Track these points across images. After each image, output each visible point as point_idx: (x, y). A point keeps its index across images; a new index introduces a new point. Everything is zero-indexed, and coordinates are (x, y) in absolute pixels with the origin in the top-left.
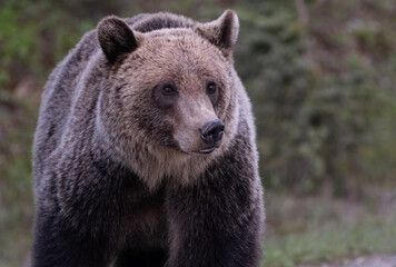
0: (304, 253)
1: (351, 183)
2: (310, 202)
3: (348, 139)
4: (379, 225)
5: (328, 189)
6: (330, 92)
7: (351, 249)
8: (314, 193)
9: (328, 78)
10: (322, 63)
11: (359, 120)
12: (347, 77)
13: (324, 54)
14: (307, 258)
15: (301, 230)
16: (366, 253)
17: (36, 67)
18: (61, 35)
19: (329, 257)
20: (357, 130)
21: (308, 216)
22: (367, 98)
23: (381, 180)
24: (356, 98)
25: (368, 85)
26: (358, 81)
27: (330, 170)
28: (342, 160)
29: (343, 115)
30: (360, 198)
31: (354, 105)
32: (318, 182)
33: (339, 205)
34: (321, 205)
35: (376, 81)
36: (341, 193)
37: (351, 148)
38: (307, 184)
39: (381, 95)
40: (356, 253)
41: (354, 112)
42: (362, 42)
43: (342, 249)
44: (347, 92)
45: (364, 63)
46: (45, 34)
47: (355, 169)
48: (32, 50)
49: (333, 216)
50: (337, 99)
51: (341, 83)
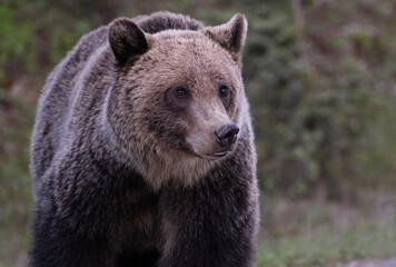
0: (297, 257)
1: (345, 187)
2: (303, 206)
3: (342, 143)
4: (372, 229)
5: (322, 192)
6: (326, 95)
7: (344, 253)
8: (308, 196)
9: (324, 81)
10: (318, 67)
11: (354, 124)
12: (343, 81)
13: (319, 57)
14: (300, 261)
15: (294, 233)
16: (359, 257)
17: (32, 66)
18: (57, 35)
19: (322, 260)
21: (301, 220)
22: (363, 102)
23: (375, 185)
24: (351, 101)
25: (363, 90)
26: (354, 85)
27: (324, 174)
28: (336, 164)
29: (338, 119)
30: (354, 202)
31: (349, 109)
32: (312, 185)
33: (333, 209)
34: (315, 208)
35: (372, 85)
36: (334, 197)
37: (345, 152)
38: (301, 187)
39: (377, 100)
40: (349, 257)
41: (349, 116)
42: (358, 46)
43: (335, 253)
44: (342, 96)
45: (360, 67)
46: (42, 33)
47: (349, 173)
48: (28, 49)
49: (326, 220)
50: (332, 103)
51: (336, 87)
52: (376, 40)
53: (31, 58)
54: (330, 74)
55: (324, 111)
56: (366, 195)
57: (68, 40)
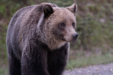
0: (76, 65)
1: (88, 46)
2: (77, 51)
3: (87, 35)
4: (95, 57)
5: (82, 48)
6: (82, 22)
7: (88, 64)
8: (78, 49)
9: (82, 19)
10: (80, 15)
11: (90, 30)
12: (87, 18)
13: (80, 12)
14: (76, 66)
15: (75, 59)
16: (92, 65)
17: (5, 16)
18: (11, 8)
19: (82, 66)
20: (89, 32)
21: (77, 55)
22: (92, 24)
23: (96, 45)
24: (89, 24)
25: (92, 21)
26: (89, 19)
27: (82, 43)
28: (85, 40)
29: (86, 28)
30: (90, 50)
31: (89, 26)
32: (79, 46)
33: (85, 52)
34: (80, 52)
35: (94, 19)
36: (85, 49)
37: (88, 37)
38: (76, 46)
39: (96, 23)
40: (89, 64)
41: (88, 28)
42: (91, 9)
43: (86, 63)
44: (87, 22)
45: (91, 15)
46: (7, 7)
47: (89, 43)
48: (4, 11)
49: (83, 55)
50: (84, 24)
51: (85, 20)
52: (95, 7)
53: (5, 13)
54: (83, 17)
55: (82, 26)
56: (93, 48)
57: (15, 9)
